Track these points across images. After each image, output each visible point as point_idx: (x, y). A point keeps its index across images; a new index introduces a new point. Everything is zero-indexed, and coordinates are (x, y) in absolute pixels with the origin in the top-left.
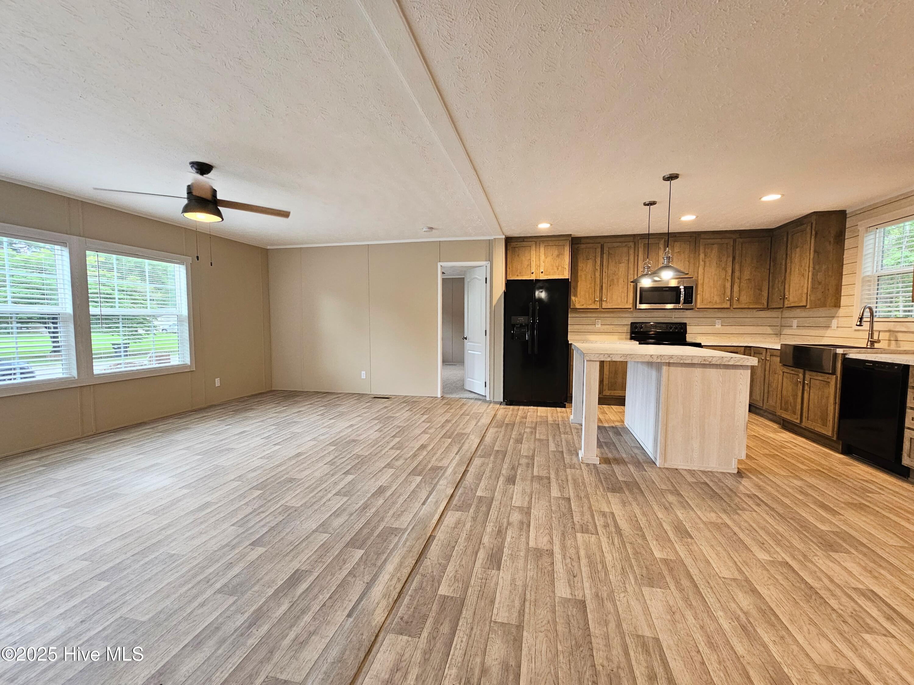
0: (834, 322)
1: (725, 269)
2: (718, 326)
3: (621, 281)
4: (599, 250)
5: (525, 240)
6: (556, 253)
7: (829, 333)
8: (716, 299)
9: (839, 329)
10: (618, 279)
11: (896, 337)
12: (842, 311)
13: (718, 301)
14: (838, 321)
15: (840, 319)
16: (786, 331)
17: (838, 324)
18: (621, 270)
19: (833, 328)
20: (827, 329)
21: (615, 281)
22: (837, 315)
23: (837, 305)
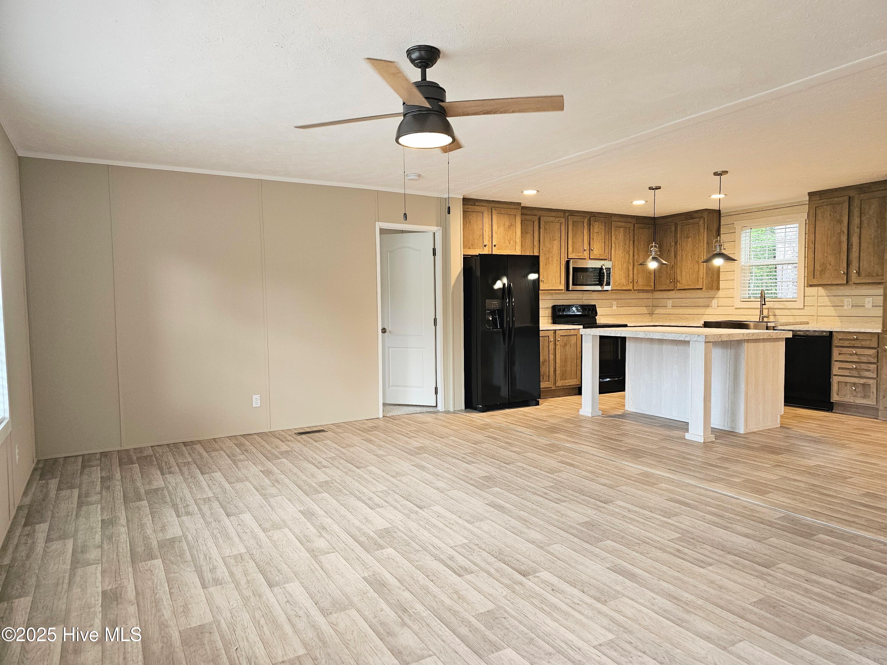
0: (714, 302)
1: (628, 252)
2: (615, 307)
3: (555, 260)
4: (536, 223)
5: (477, 203)
6: (507, 224)
7: (708, 311)
8: (623, 281)
9: (720, 308)
10: (552, 257)
11: (774, 312)
12: (721, 293)
13: (625, 284)
14: (718, 301)
15: (720, 299)
16: (658, 311)
17: (718, 303)
18: (555, 247)
19: (713, 307)
20: (707, 308)
21: (550, 259)
22: (717, 296)
23: (718, 289)
